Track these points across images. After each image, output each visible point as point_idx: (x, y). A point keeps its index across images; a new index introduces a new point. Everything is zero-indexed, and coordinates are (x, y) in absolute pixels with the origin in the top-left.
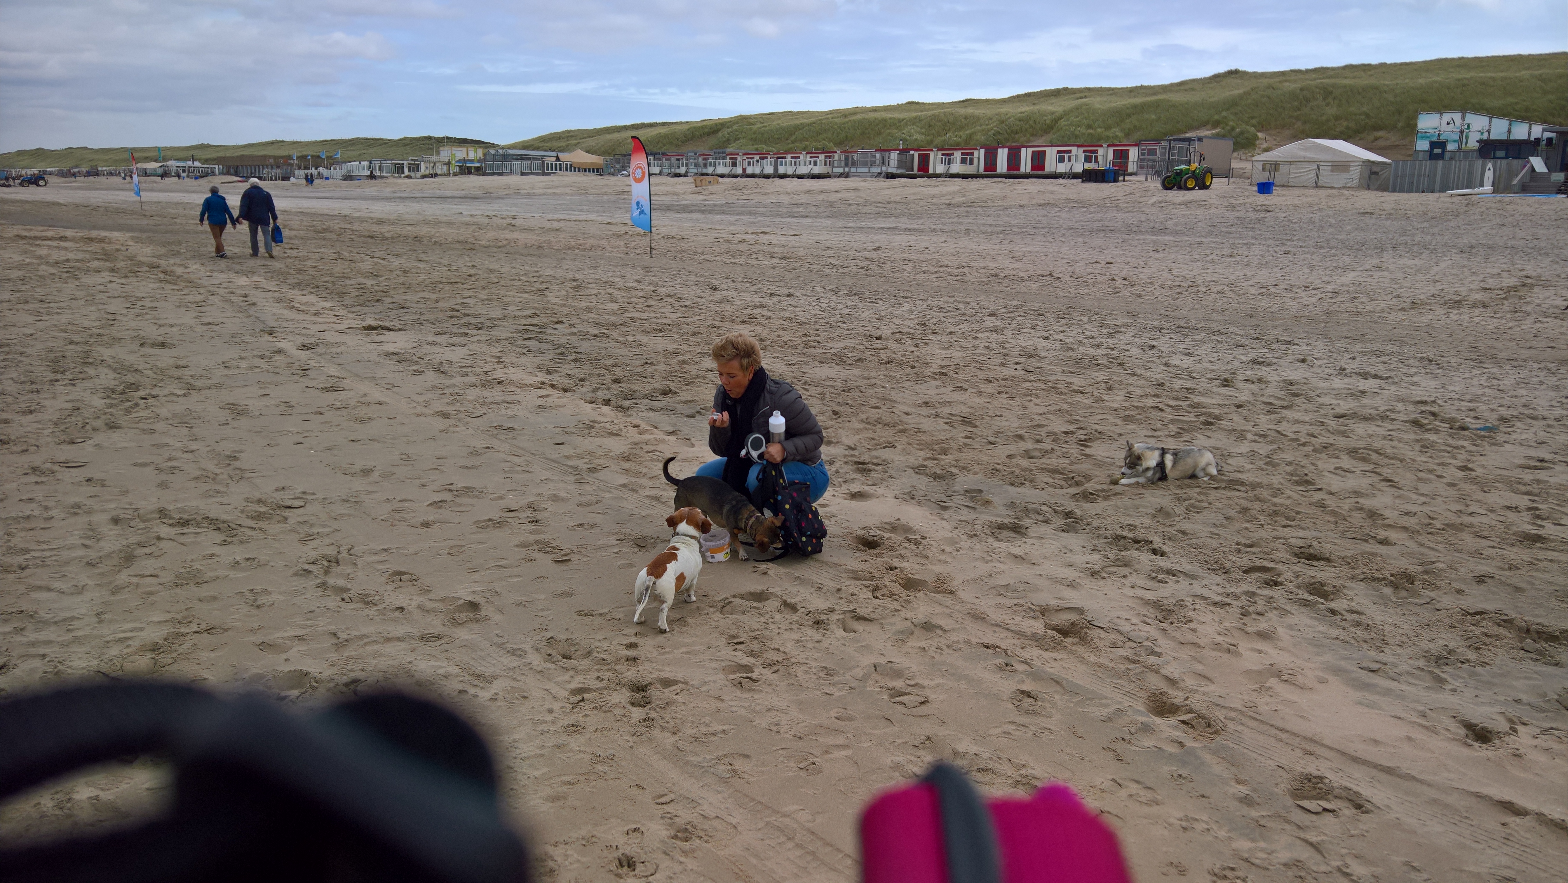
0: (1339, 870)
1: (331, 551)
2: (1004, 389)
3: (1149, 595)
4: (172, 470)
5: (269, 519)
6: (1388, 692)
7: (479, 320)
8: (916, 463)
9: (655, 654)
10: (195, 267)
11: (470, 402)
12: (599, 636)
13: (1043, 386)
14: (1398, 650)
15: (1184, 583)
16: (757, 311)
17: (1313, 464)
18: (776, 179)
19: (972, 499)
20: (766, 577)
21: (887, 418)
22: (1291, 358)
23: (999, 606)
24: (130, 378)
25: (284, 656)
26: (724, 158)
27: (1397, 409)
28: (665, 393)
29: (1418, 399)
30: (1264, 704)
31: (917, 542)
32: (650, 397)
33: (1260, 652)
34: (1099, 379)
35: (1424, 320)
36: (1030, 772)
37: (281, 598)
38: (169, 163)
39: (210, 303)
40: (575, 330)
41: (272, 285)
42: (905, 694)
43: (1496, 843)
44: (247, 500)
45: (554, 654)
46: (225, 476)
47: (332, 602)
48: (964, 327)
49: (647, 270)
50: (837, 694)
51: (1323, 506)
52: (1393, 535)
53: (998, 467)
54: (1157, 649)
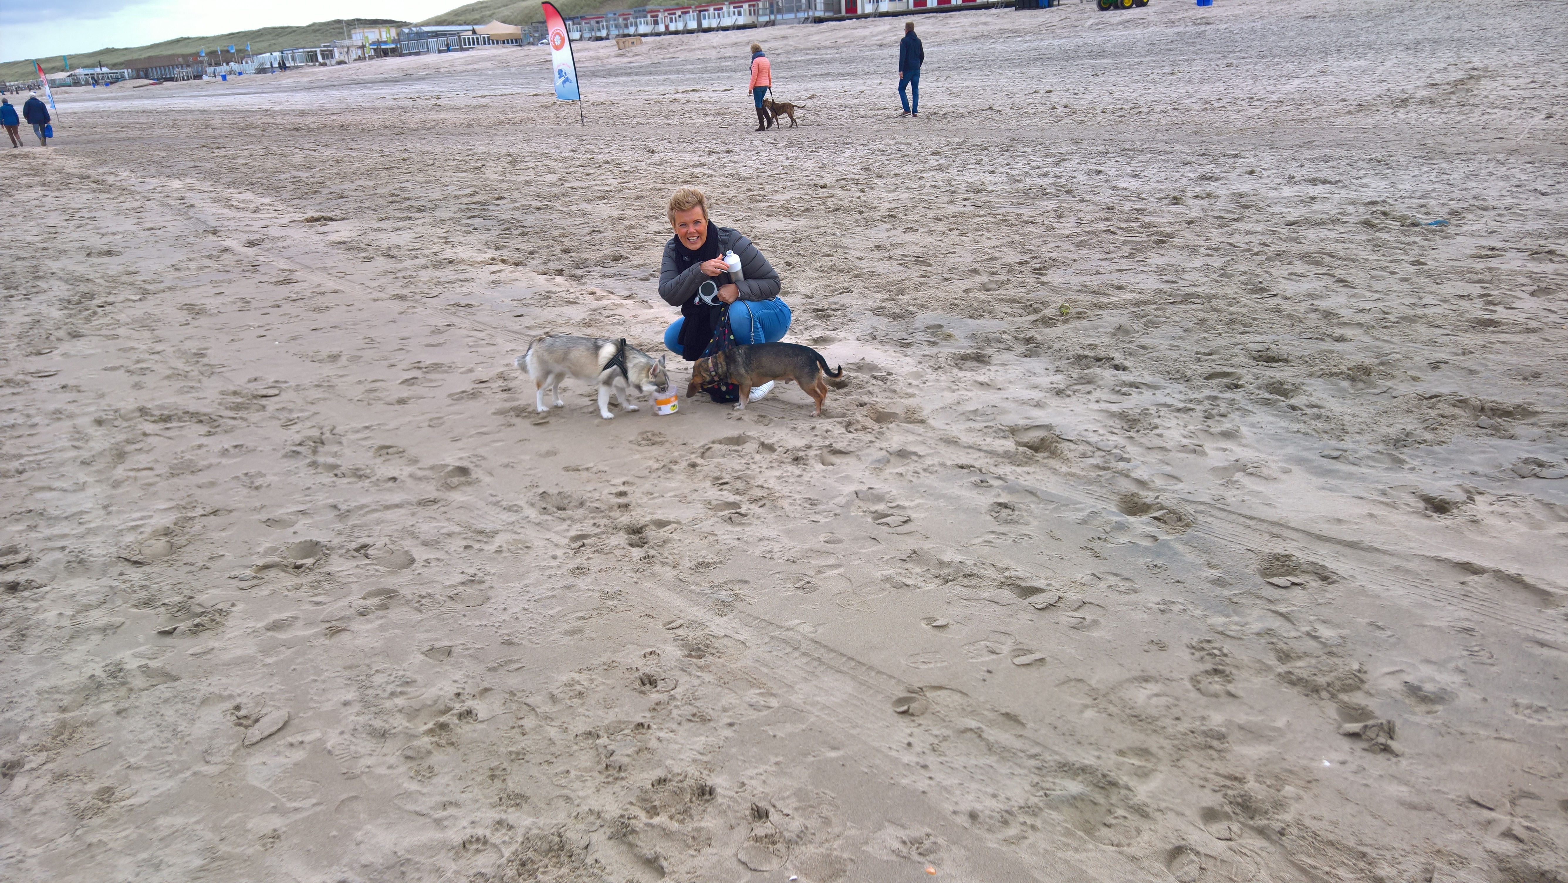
0: (1308, 634)
1: (315, 433)
2: (954, 226)
3: (1114, 408)
4: (143, 371)
5: (247, 408)
6: (1349, 476)
7: (420, 203)
8: (874, 305)
9: (645, 499)
10: (125, 174)
11: (424, 283)
12: (589, 487)
13: (993, 220)
14: (1358, 437)
15: (1147, 394)
16: (697, 170)
17: (1267, 272)
18: (701, 34)
19: (933, 334)
20: (740, 422)
21: (840, 265)
22: (1238, 171)
23: (970, 430)
24: (83, 288)
25: (292, 530)
26: (645, 17)
27: (1348, 211)
28: (616, 259)
29: (1368, 200)
30: (1232, 496)
31: (885, 378)
32: (601, 263)
33: (1225, 450)
34: (1048, 208)
35: (1371, 121)
36: (1013, 573)
37: (276, 478)
38: (78, 71)
39: (148, 208)
40: (518, 205)
41: (206, 186)
42: (888, 516)
43: (1455, 600)
44: (222, 393)
45: (549, 506)
46: (196, 373)
47: (326, 478)
48: (908, 168)
49: (581, 139)
50: (823, 521)
51: (1279, 311)
52: (1348, 332)
53: (956, 302)
54: (1125, 456)
